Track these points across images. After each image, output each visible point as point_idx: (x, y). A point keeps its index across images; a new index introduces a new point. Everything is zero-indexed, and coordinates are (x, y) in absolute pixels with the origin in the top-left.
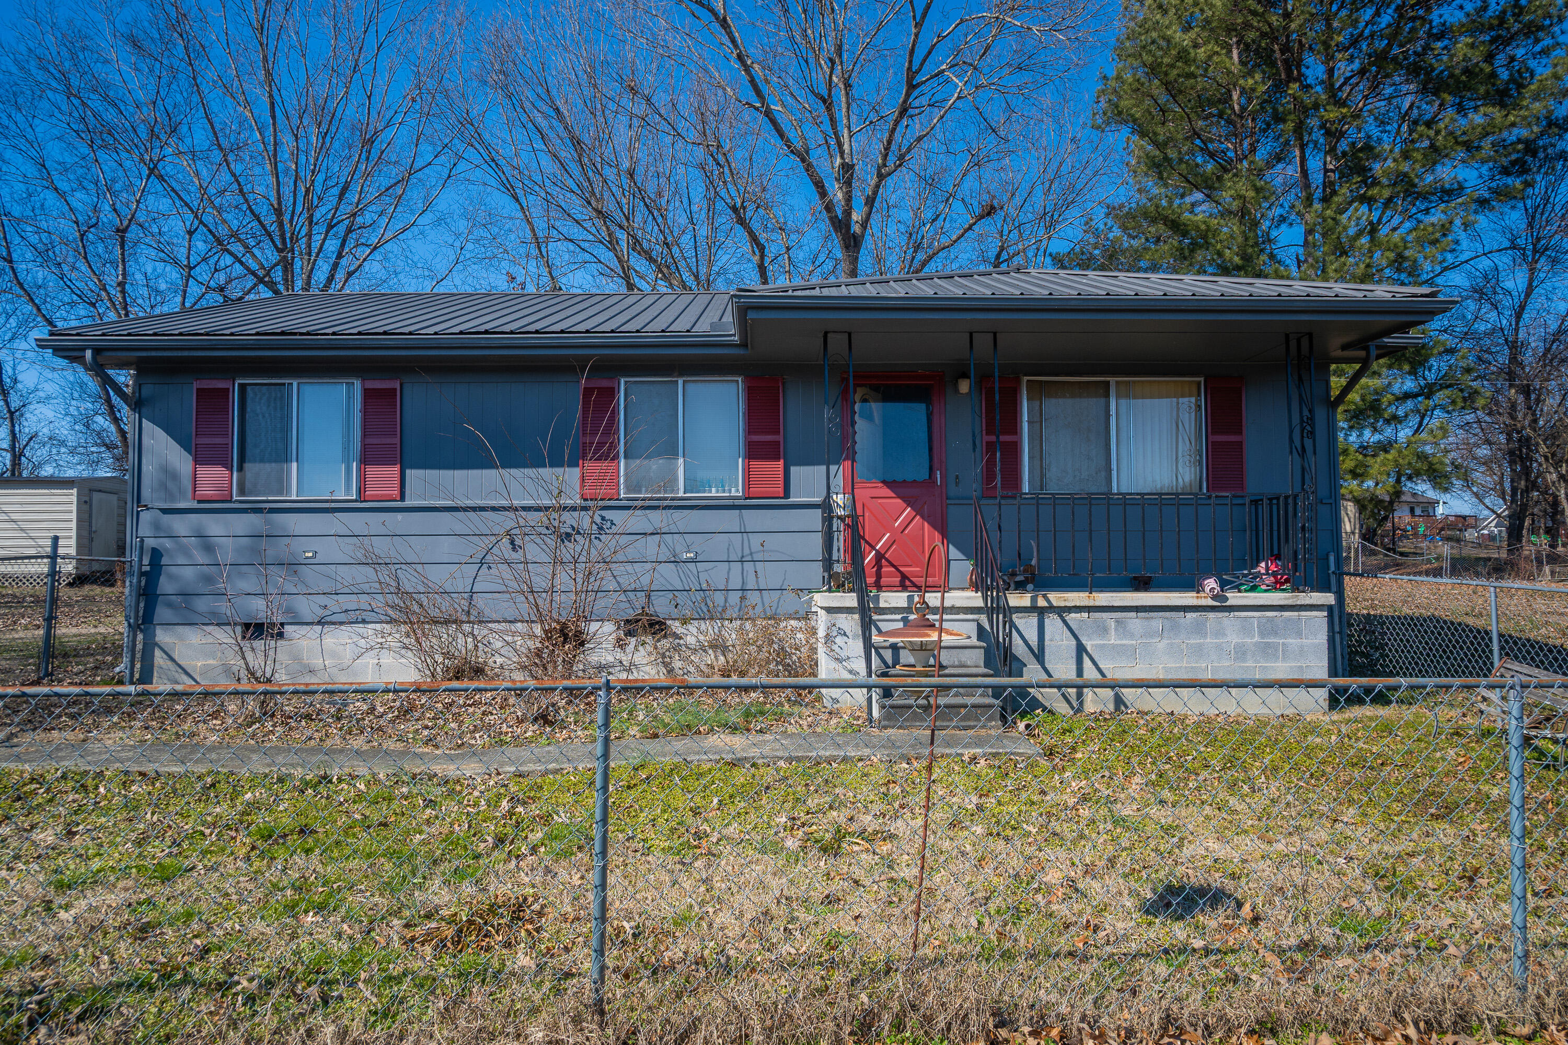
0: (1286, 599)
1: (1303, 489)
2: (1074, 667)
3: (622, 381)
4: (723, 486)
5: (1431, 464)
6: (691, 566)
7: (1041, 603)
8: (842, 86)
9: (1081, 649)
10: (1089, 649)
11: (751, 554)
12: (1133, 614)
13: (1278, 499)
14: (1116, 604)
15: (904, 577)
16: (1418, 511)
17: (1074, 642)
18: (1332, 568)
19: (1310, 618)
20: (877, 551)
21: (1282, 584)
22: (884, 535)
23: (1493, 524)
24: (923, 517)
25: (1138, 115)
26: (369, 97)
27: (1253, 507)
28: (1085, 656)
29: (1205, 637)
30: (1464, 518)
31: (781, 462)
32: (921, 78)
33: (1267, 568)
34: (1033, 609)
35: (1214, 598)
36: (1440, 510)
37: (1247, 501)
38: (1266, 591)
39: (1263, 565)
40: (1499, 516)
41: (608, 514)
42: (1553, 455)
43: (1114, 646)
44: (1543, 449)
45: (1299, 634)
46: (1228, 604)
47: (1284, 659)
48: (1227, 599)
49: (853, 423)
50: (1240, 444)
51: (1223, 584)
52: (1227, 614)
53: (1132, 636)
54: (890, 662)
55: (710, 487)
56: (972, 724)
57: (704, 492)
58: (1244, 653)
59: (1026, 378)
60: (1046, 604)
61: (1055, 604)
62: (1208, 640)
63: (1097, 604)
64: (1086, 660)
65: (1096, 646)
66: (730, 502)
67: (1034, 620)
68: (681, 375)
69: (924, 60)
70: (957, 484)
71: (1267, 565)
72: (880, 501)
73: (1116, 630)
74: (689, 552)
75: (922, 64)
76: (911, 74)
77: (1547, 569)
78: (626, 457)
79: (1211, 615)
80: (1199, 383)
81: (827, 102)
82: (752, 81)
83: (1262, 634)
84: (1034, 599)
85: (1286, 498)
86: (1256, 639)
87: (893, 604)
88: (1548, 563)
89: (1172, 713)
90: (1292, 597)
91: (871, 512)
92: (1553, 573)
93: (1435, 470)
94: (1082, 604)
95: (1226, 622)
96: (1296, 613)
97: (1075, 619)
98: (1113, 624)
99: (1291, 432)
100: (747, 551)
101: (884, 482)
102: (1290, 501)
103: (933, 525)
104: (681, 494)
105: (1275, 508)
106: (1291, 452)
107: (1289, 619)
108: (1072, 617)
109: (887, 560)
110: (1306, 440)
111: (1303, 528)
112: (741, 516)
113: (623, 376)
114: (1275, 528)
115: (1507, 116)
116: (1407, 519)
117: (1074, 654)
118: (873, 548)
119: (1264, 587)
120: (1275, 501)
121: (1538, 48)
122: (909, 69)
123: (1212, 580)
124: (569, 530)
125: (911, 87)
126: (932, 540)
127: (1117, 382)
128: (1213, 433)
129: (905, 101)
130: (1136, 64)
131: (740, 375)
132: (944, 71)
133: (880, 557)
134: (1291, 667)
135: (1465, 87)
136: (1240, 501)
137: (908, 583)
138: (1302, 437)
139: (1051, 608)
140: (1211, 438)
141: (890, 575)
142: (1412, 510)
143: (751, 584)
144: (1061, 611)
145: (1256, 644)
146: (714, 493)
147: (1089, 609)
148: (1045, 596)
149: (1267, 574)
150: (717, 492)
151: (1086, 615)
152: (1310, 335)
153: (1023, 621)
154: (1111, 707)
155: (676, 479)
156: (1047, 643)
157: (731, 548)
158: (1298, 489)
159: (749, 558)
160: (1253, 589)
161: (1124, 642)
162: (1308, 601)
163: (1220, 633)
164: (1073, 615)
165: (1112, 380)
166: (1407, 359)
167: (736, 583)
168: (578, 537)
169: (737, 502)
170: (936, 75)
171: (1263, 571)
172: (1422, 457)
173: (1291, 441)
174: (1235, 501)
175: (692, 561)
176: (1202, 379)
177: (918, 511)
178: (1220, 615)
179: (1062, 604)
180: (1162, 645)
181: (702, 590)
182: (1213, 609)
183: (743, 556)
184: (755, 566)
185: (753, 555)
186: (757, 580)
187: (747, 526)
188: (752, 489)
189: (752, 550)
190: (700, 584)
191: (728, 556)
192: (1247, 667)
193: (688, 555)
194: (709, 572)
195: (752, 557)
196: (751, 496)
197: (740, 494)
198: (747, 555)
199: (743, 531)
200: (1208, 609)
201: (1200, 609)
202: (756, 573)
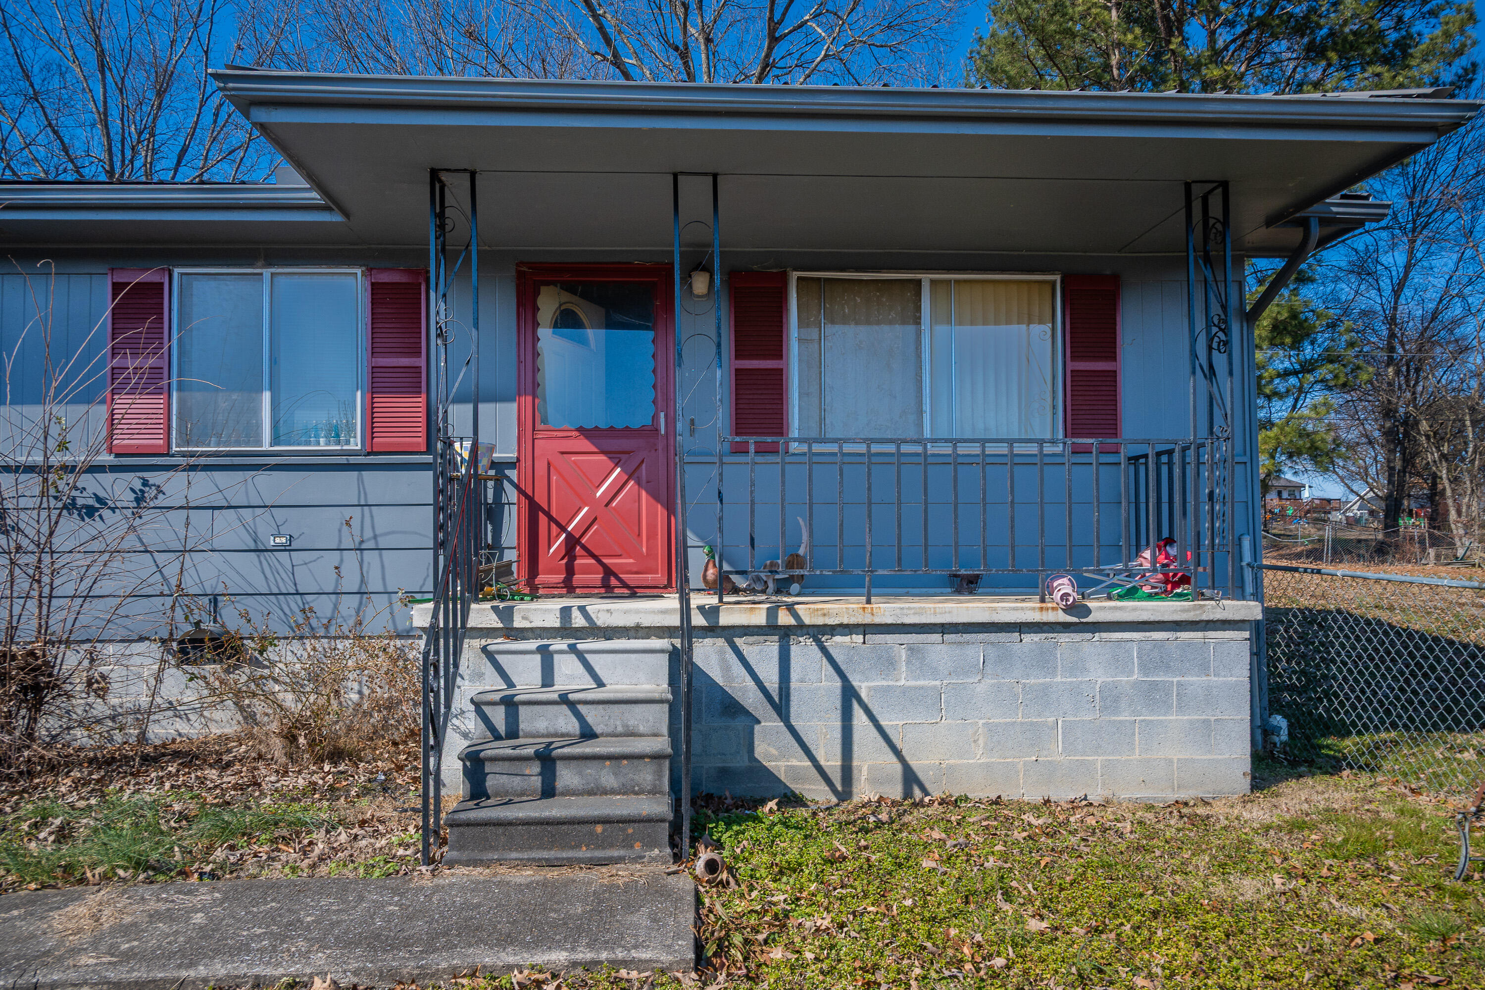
0: (1184, 610)
1: (1211, 432)
2: (838, 724)
3: (177, 271)
4: (334, 435)
5: (1313, 442)
6: (283, 556)
7: (784, 619)
8: (702, 40)
9: (849, 694)
10: (863, 695)
11: (375, 537)
12: (937, 637)
13: (1170, 452)
14: (907, 621)
15: (608, 572)
16: (1285, 495)
17: (838, 683)
18: (1247, 558)
19: (1221, 643)
20: (570, 536)
21: (1176, 585)
22: (580, 510)
23: (1356, 507)
24: (639, 483)
25: (1012, 73)
26: (206, 52)
27: (1132, 468)
28: (856, 706)
29: (1054, 674)
30: (1329, 501)
31: (422, 398)
32: (784, 30)
33: (1154, 560)
34: (771, 629)
35: (1068, 610)
36: (1306, 494)
37: (1122, 459)
38: (1151, 597)
39: (1147, 554)
40: (1362, 498)
41: (155, 478)
42: (1435, 433)
43: (904, 690)
44: (1424, 426)
45: (1204, 669)
46: (1090, 619)
47: (1181, 709)
48: (1088, 611)
49: (536, 339)
50: (1113, 375)
51: (1083, 584)
52: (1089, 636)
53: (934, 673)
54: (501, 728)
55: (317, 436)
56: (615, 853)
57: (308, 443)
58: (1117, 699)
59: (795, 275)
60: (792, 622)
61: (807, 621)
62: (1059, 679)
63: (878, 620)
64: (860, 718)
65: (875, 689)
66: (342, 460)
67: (772, 647)
68: (269, 265)
69: (787, 9)
70: (692, 432)
71: (1153, 555)
72: (574, 458)
73: (908, 662)
74: (280, 535)
75: (784, 14)
76: (773, 26)
77: (1432, 552)
78: (180, 389)
79: (1064, 638)
80: (1053, 284)
81: (684, 55)
82: (601, 29)
83: (1144, 668)
84: (772, 613)
85: (1184, 449)
86: (1136, 676)
87: (538, 623)
88: (1432, 545)
89: (997, 801)
90: (1195, 608)
91: (560, 474)
92: (1438, 557)
93: (1317, 448)
94: (853, 621)
95: (1086, 648)
96: (1200, 634)
97: (841, 645)
98: (903, 653)
99: (1194, 340)
100: (368, 534)
101: (581, 430)
102: (1191, 453)
103: (654, 495)
104: (266, 447)
105: (1165, 469)
106: (1194, 373)
107: (1189, 644)
108: (837, 643)
109: (584, 547)
110: (1215, 353)
111: (1211, 494)
112: (360, 481)
113: (178, 266)
114: (1165, 498)
115: (1394, 77)
116: (1276, 502)
117: (838, 704)
118: (563, 529)
119: (1147, 590)
120: (1164, 459)
121: (1426, 9)
122: (771, 19)
123: (1065, 580)
124: (91, 502)
125: (774, 40)
126: (652, 515)
127: (933, 282)
128: (1074, 358)
129: (768, 56)
130: (1010, 18)
131: (359, 265)
132: (807, 21)
133: (572, 542)
134: (1191, 722)
135: (1352, 46)
136: (1111, 458)
137: (613, 582)
138: (1210, 348)
139: (801, 628)
140: (1071, 366)
141: (587, 570)
142: (1280, 493)
143: (374, 584)
144: (819, 633)
145: (1136, 684)
146: (322, 446)
147: (866, 629)
148: (790, 608)
149: (1155, 570)
150: (328, 443)
151: (860, 638)
152: (1224, 185)
153: (756, 648)
154: (895, 792)
155: (259, 426)
156: (794, 685)
157: (345, 529)
158: (1203, 432)
159: (371, 544)
160: (1130, 594)
161: (921, 683)
162: (1219, 615)
163: (1077, 667)
164: (838, 639)
165: (926, 278)
166: (1289, 333)
167: (351, 582)
168: (106, 513)
169: (353, 460)
170: (800, 26)
171: (1147, 565)
172: (1303, 434)
173: (1194, 355)
174: (1105, 459)
175: (286, 549)
176: (1058, 278)
177: (632, 474)
178: (1077, 637)
179: (820, 621)
180: (983, 687)
181: (297, 594)
182: (1065, 627)
183: (362, 542)
184: (381, 556)
185: (379, 539)
186: (384, 579)
187: (369, 496)
188: (375, 440)
189: (377, 532)
190: (295, 585)
191: (340, 541)
192: (1121, 722)
193: (278, 540)
194: (310, 565)
195: (377, 543)
196: (375, 450)
197: (359, 447)
198: (369, 540)
199: (363, 503)
200: (1058, 627)
201: (1045, 628)
202: (383, 566)
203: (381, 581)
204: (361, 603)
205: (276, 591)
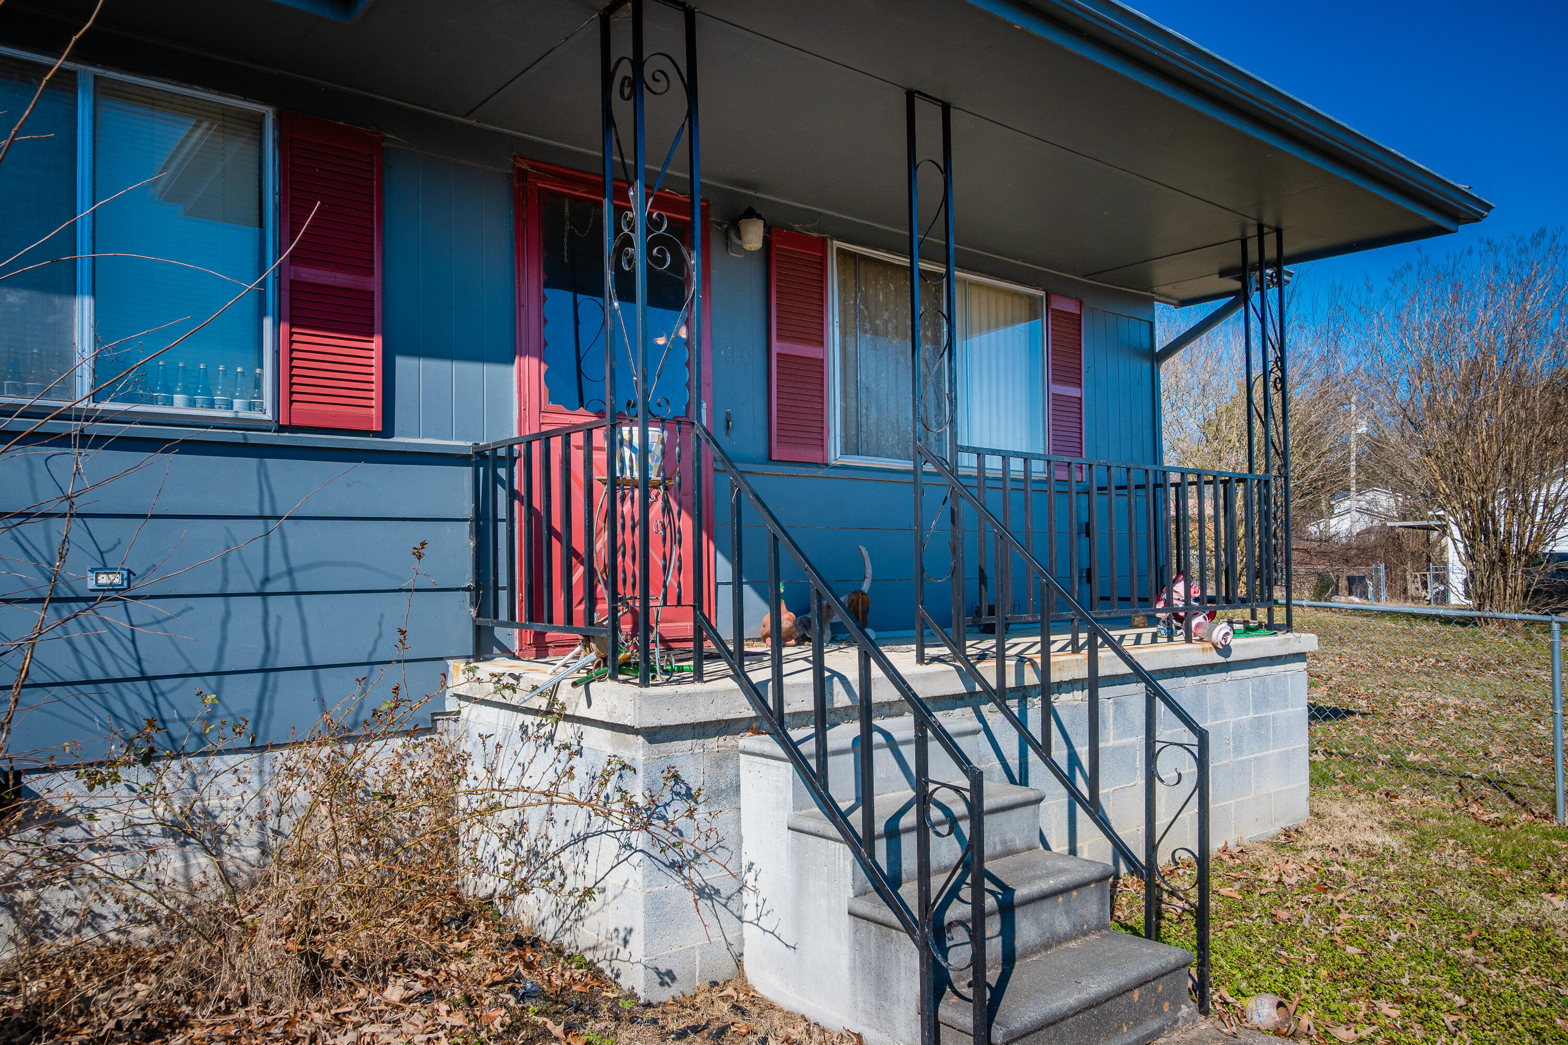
4: (207, 391)
6: (113, 610)
11: (290, 572)
12: (1133, 687)
19: (1294, 674)
29: (1206, 718)
31: (376, 343)
35: (1221, 649)
38: (1259, 632)
43: (1113, 751)
45: (1286, 701)
46: (1230, 658)
47: (1275, 743)
48: (1230, 650)
50: (1079, 402)
52: (1225, 675)
55: (170, 389)
56: (1154, 1024)
58: (1241, 739)
59: (837, 244)
62: (1209, 723)
66: (236, 436)
74: (105, 569)
84: (1019, 670)
86: (1251, 715)
95: (1224, 688)
96: (1283, 668)
97: (1066, 705)
100: (277, 567)
104: (83, 403)
107: (1277, 679)
112: (263, 475)
128: (1055, 381)
131: (267, 102)
134: (1280, 755)
140: (1052, 389)
143: (289, 654)
145: (1251, 722)
146: (179, 406)
150: (192, 403)
152: (1279, 232)
157: (233, 558)
159: (282, 585)
161: (1123, 741)
162: (1297, 647)
163: (1219, 707)
167: (246, 653)
169: (254, 437)
175: (119, 595)
176: (1043, 295)
178: (1219, 678)
179: (1057, 677)
181: (144, 677)
182: (1212, 668)
183: (266, 580)
184: (299, 605)
185: (297, 575)
186: (306, 643)
187: (278, 502)
188: (295, 405)
189: (294, 563)
190: (139, 662)
191: (226, 580)
192: (1244, 761)
193: (103, 579)
194: (166, 625)
195: (293, 582)
196: (295, 422)
197: (268, 416)
198: (279, 576)
199: (267, 512)
200: (1208, 670)
201: (1200, 670)
202: (303, 622)
203: (301, 648)
204: (264, 687)
205: (96, 674)
